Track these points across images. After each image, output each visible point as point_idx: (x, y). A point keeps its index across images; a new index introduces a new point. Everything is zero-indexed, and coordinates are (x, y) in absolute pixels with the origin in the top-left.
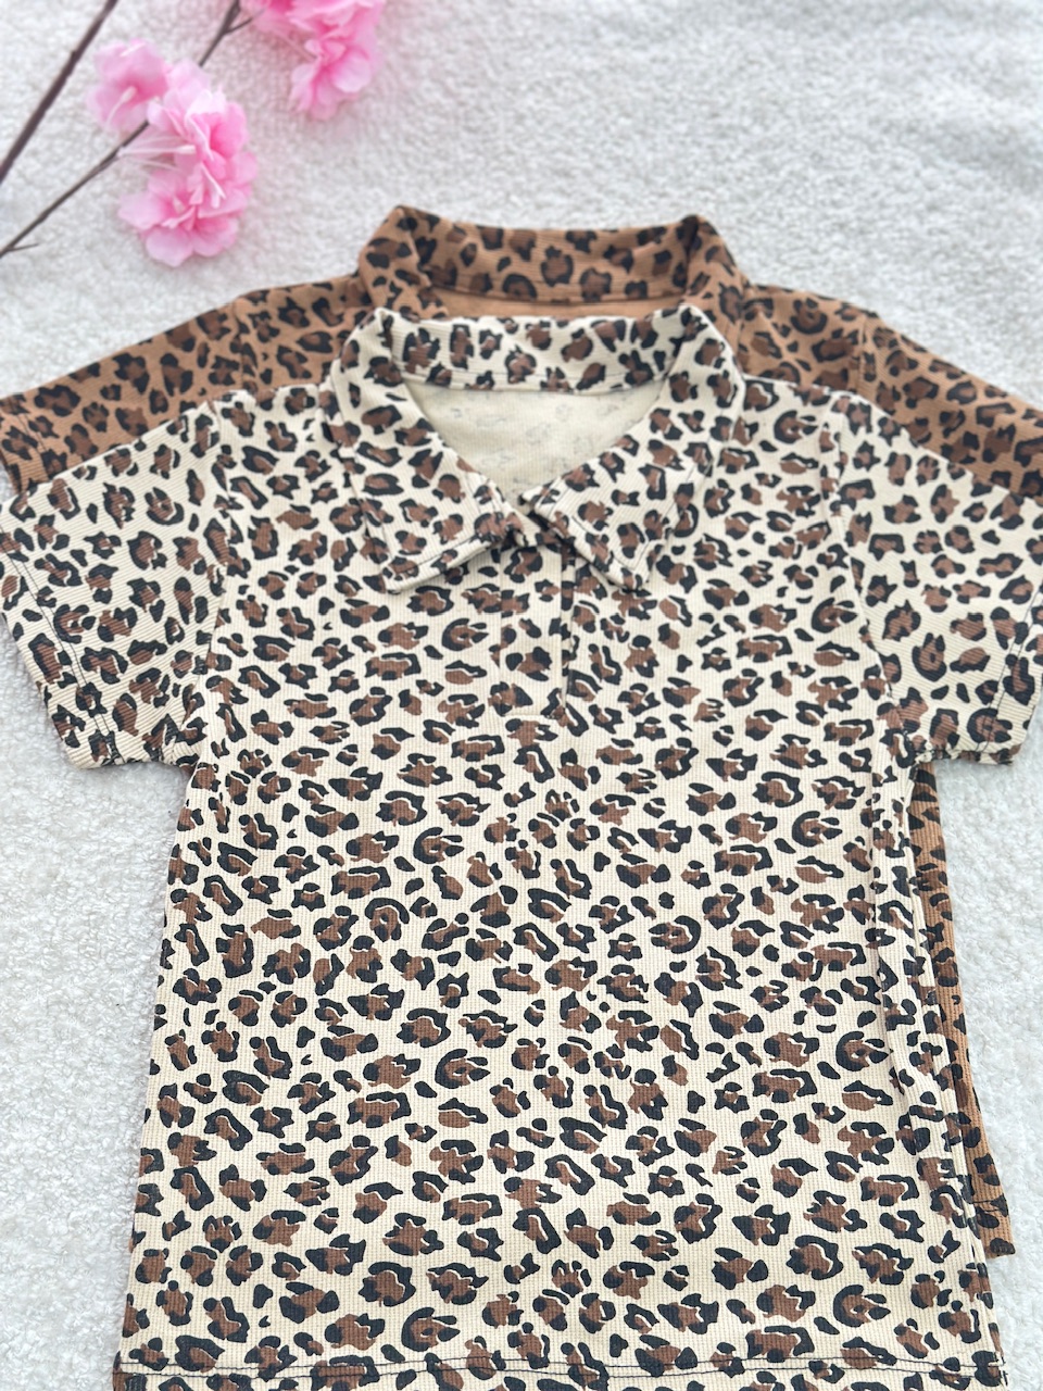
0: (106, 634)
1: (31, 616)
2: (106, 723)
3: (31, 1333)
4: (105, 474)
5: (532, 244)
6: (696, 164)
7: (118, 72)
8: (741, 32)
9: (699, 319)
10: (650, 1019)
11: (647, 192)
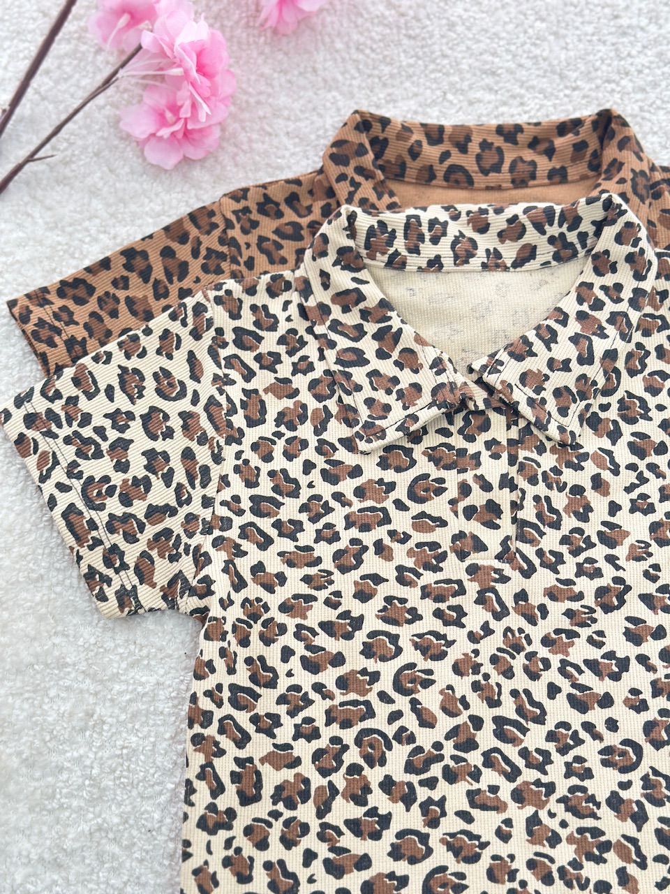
0: (126, 501)
1: (62, 487)
2: (129, 579)
4: (119, 358)
5: (468, 139)
6: (603, 60)
9: (618, 205)
10: (603, 833)
11: (561, 87)
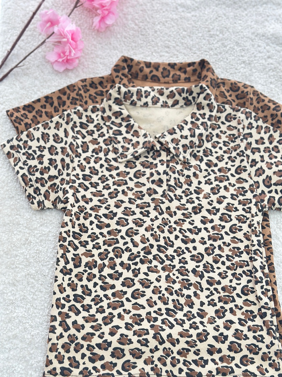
0: (42, 173)
1: (21, 168)
2: (42, 198)
3: (20, 366)
4: (42, 129)
5: (159, 66)
6: (204, 45)
7: (46, 18)
8: (217, 8)
9: (205, 88)
10: (190, 281)
11: (190, 52)
